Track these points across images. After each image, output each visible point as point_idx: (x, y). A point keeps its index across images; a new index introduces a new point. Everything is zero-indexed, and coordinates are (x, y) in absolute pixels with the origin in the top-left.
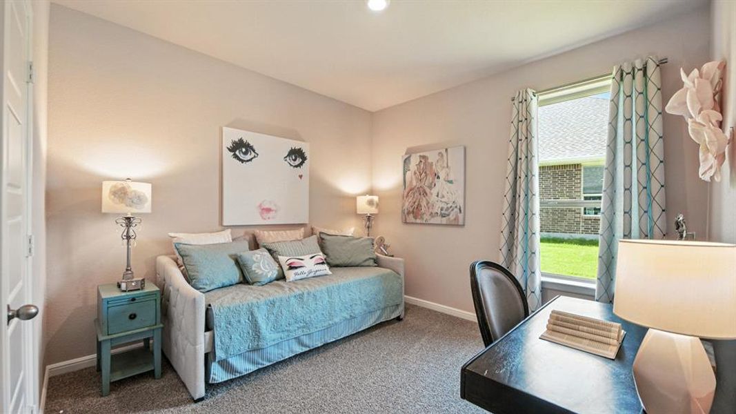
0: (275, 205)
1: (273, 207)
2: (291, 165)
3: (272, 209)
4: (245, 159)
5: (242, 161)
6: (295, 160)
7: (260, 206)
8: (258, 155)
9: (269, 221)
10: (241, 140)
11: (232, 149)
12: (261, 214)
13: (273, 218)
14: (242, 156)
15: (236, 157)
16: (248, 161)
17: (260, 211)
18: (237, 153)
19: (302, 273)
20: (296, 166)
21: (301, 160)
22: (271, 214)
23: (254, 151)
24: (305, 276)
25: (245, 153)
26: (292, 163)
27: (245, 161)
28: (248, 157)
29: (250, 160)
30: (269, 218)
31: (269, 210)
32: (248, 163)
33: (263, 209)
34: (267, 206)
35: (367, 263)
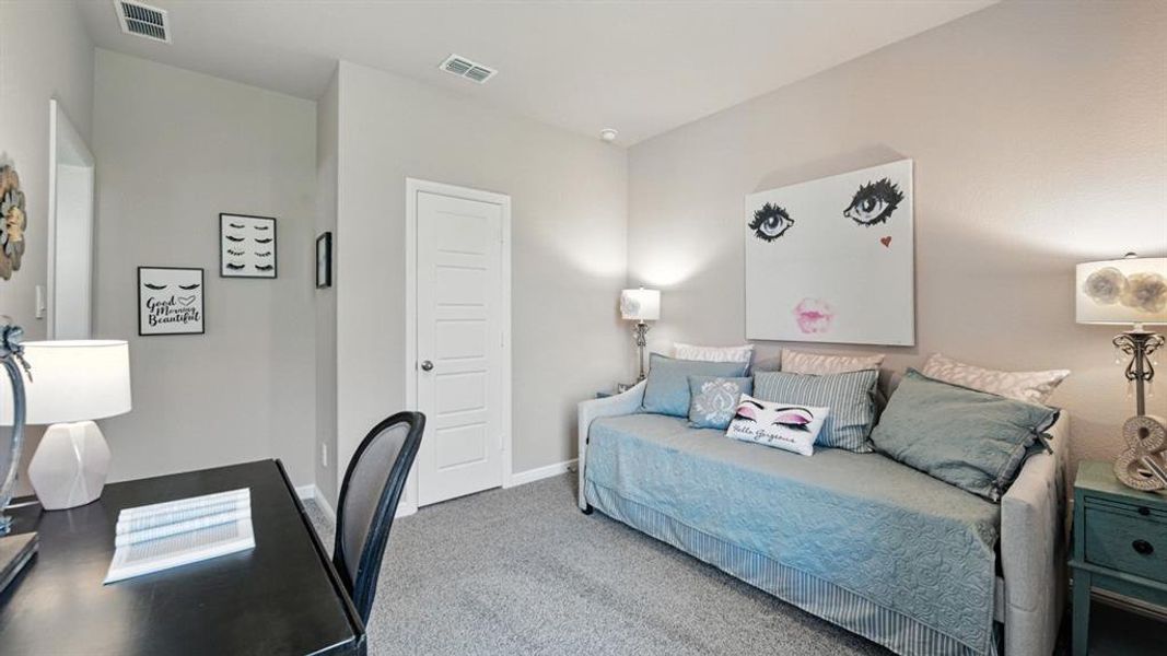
0: (827, 307)
1: (821, 310)
2: (861, 223)
3: (821, 313)
4: (774, 235)
5: (769, 239)
6: (870, 209)
7: (798, 308)
8: (793, 221)
9: (814, 334)
10: (767, 208)
11: (755, 226)
12: (800, 323)
13: (823, 330)
14: (769, 232)
15: (761, 235)
16: (777, 236)
17: (799, 317)
18: (762, 228)
19: (746, 430)
20: (874, 222)
21: (885, 205)
22: (819, 323)
23: (787, 217)
24: (751, 437)
25: (774, 225)
26: (864, 217)
27: (773, 237)
28: (778, 229)
29: (781, 234)
30: (815, 330)
31: (814, 316)
32: (777, 240)
33: (804, 314)
34: (810, 308)
35: (951, 475)
